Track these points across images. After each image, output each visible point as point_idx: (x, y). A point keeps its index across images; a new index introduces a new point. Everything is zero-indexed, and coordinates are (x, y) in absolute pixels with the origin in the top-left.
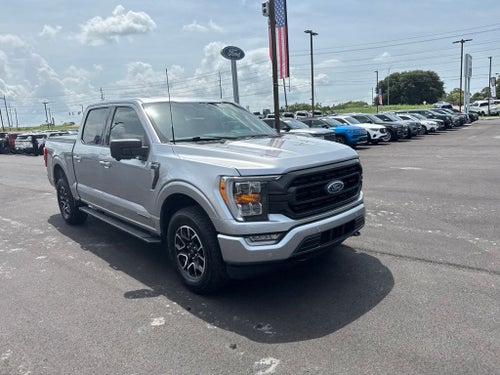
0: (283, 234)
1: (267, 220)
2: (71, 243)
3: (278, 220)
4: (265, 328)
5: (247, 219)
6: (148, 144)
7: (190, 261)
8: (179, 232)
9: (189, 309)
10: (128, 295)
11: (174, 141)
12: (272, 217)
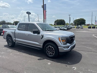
0: (69, 47)
1: (66, 44)
2: (15, 51)
3: (68, 44)
4: (68, 63)
5: (64, 44)
6: (40, 31)
7: (50, 52)
8: (48, 47)
9: (53, 61)
10: (39, 59)
11: (45, 31)
12: (67, 44)
